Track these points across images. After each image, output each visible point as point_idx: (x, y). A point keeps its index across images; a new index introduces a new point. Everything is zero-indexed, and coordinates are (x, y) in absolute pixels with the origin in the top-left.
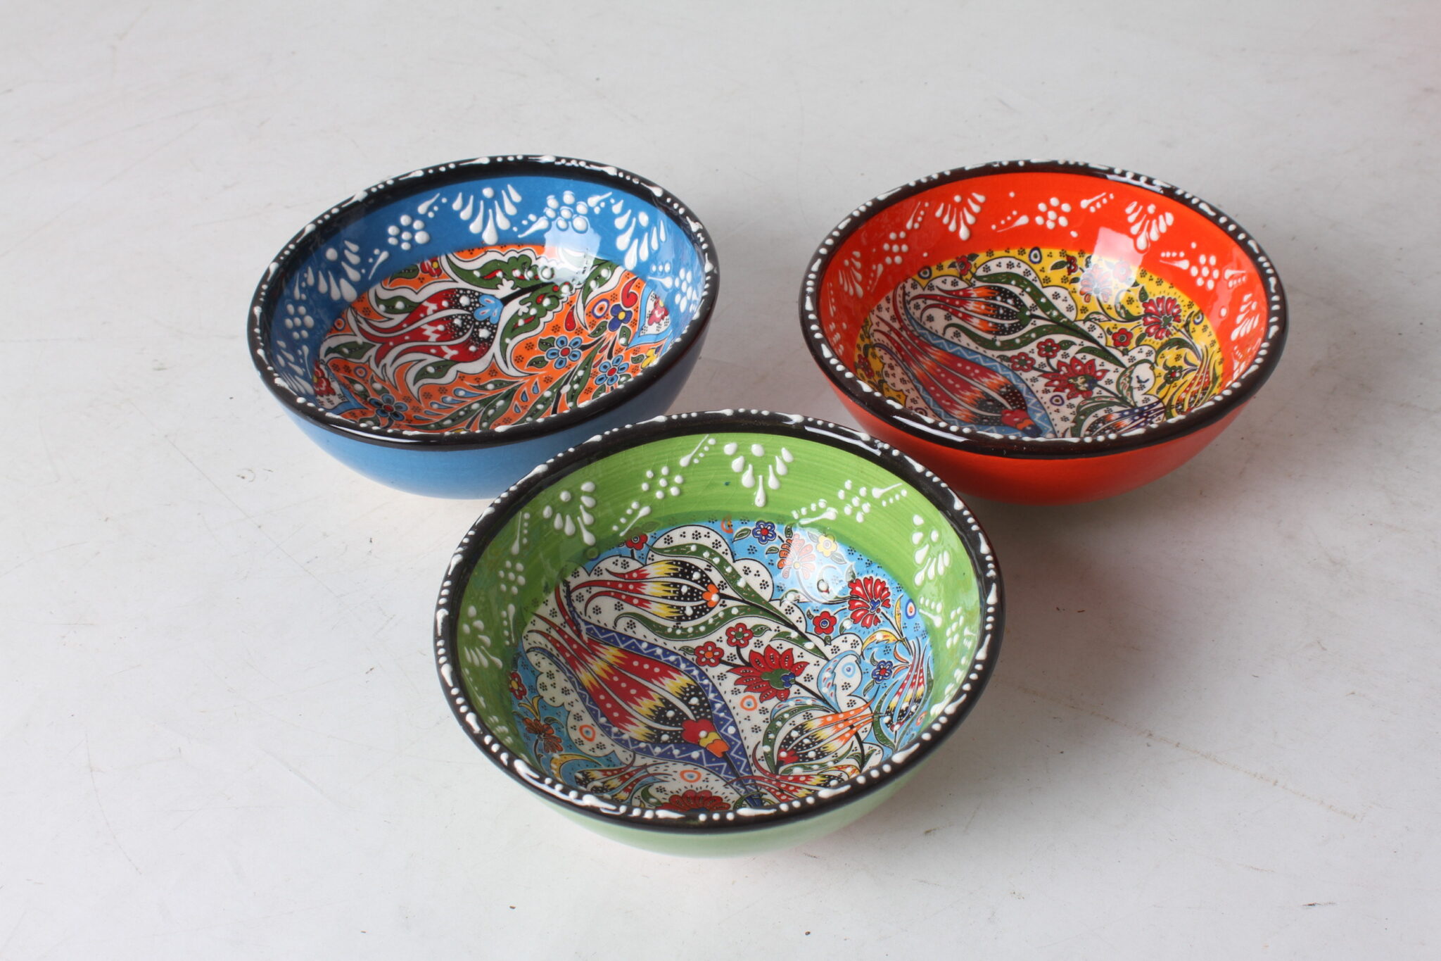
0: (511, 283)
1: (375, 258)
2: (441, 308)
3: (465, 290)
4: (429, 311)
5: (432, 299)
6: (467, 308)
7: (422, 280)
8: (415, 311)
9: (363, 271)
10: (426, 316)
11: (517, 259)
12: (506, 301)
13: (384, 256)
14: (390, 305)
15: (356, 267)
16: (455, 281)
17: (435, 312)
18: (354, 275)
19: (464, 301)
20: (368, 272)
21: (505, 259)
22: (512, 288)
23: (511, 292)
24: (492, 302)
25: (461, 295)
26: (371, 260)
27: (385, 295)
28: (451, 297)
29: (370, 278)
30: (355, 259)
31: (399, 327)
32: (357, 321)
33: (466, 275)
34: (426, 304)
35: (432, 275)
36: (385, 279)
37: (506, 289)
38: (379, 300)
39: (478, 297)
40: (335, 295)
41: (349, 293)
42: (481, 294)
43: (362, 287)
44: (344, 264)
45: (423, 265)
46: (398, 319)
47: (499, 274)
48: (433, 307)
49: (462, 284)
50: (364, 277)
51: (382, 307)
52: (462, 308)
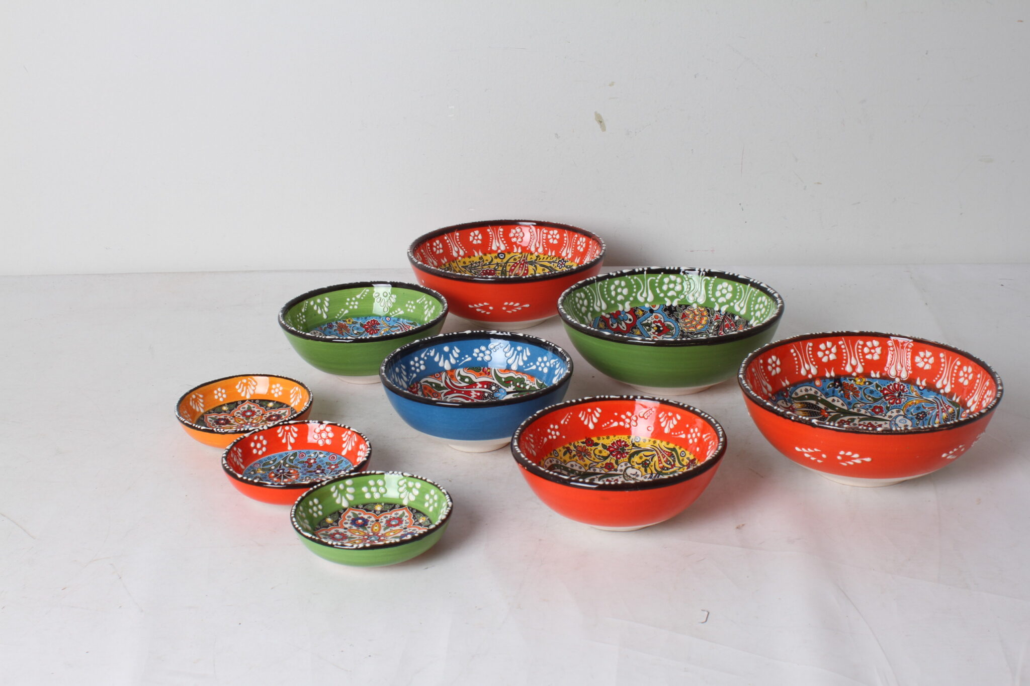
0: (514, 387)
1: (465, 358)
2: (483, 387)
3: (496, 384)
4: (478, 387)
5: (481, 383)
6: (493, 391)
7: (481, 374)
8: (472, 384)
9: (458, 361)
10: (475, 388)
11: (520, 379)
12: (508, 393)
13: (469, 359)
14: (463, 378)
15: (456, 359)
16: (493, 379)
17: (480, 388)
18: (453, 361)
19: (493, 388)
20: (460, 362)
21: (516, 377)
22: (513, 389)
23: (512, 390)
24: (503, 392)
25: (493, 385)
26: (463, 358)
27: (463, 373)
28: (489, 385)
29: (460, 365)
30: (456, 356)
31: (462, 387)
32: (446, 378)
33: (499, 378)
34: (478, 383)
35: (486, 374)
36: (466, 368)
37: (511, 389)
38: (459, 374)
39: (499, 388)
40: (441, 364)
41: (447, 367)
42: (501, 388)
43: (454, 367)
44: (450, 355)
45: (484, 369)
46: (463, 384)
47: (511, 383)
48: (480, 386)
49: (496, 382)
50: (457, 363)
51: (459, 378)
52: (491, 390)
